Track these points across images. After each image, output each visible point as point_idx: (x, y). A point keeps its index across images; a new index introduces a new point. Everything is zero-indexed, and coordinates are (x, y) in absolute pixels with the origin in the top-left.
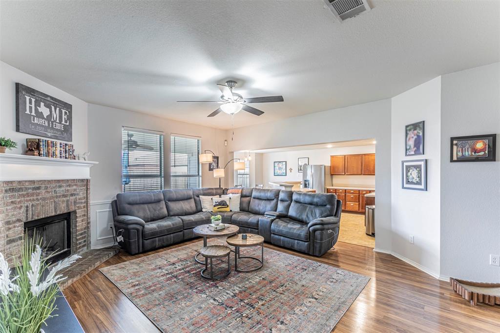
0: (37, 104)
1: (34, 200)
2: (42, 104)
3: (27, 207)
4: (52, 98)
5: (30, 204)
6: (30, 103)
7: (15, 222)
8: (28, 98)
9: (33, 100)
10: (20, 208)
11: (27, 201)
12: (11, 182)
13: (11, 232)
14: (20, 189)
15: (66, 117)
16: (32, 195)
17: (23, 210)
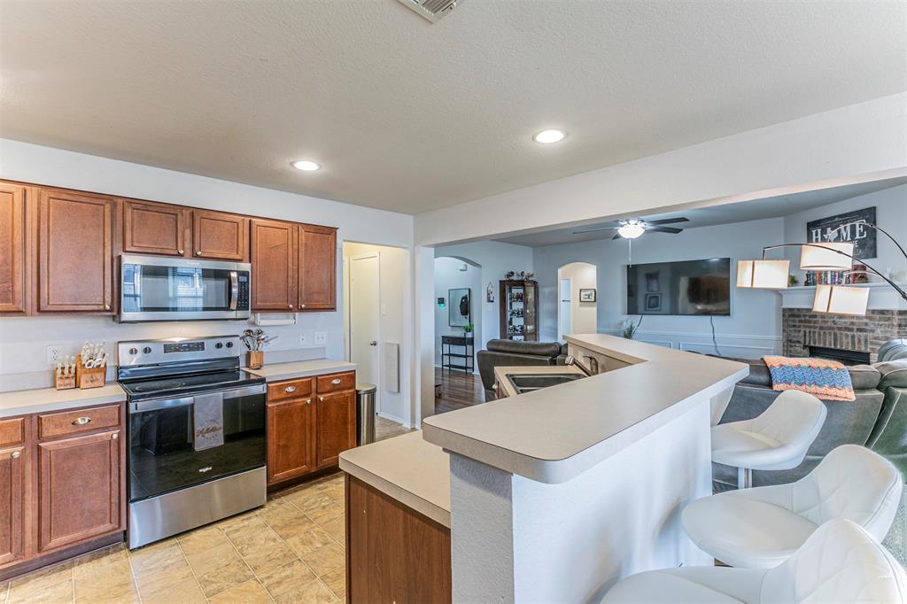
0: (824, 232)
1: (810, 327)
2: (829, 229)
3: (805, 332)
4: (840, 216)
5: (808, 330)
6: (817, 235)
7: (795, 342)
8: (814, 232)
9: (819, 230)
10: (800, 331)
11: (804, 326)
12: (793, 309)
13: (792, 349)
14: (799, 316)
15: (861, 229)
16: (810, 322)
17: (802, 333)
